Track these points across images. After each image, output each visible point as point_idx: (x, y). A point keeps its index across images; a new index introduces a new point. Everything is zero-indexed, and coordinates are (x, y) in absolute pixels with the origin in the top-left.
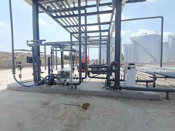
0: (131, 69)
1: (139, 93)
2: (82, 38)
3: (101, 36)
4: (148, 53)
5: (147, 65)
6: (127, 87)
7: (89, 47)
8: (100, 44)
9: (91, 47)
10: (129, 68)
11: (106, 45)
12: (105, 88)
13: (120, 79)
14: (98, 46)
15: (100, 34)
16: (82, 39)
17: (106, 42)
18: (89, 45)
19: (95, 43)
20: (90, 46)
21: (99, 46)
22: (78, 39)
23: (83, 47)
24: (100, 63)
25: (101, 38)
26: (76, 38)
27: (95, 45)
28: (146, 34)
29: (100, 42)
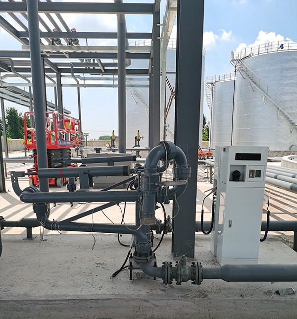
0: (243, 180)
1: (277, 292)
2: (44, 35)
3: (123, 35)
4: (286, 116)
5: (286, 158)
6: (226, 268)
7: (81, 82)
8: (122, 72)
9: (87, 82)
10: (236, 176)
11: (145, 80)
12: (124, 276)
13: (198, 219)
14: (114, 79)
15: (122, 24)
16: (44, 41)
17: (144, 64)
18: (81, 75)
19: (104, 65)
20: (84, 79)
21: (116, 83)
22: (25, 41)
23: (55, 79)
24: (122, 149)
25: (123, 44)
26: (17, 34)
27: (104, 76)
28: (282, 46)
29: (122, 64)
